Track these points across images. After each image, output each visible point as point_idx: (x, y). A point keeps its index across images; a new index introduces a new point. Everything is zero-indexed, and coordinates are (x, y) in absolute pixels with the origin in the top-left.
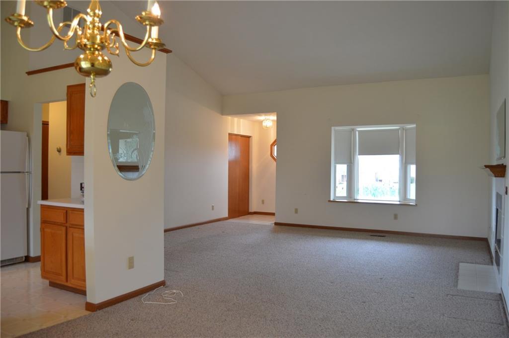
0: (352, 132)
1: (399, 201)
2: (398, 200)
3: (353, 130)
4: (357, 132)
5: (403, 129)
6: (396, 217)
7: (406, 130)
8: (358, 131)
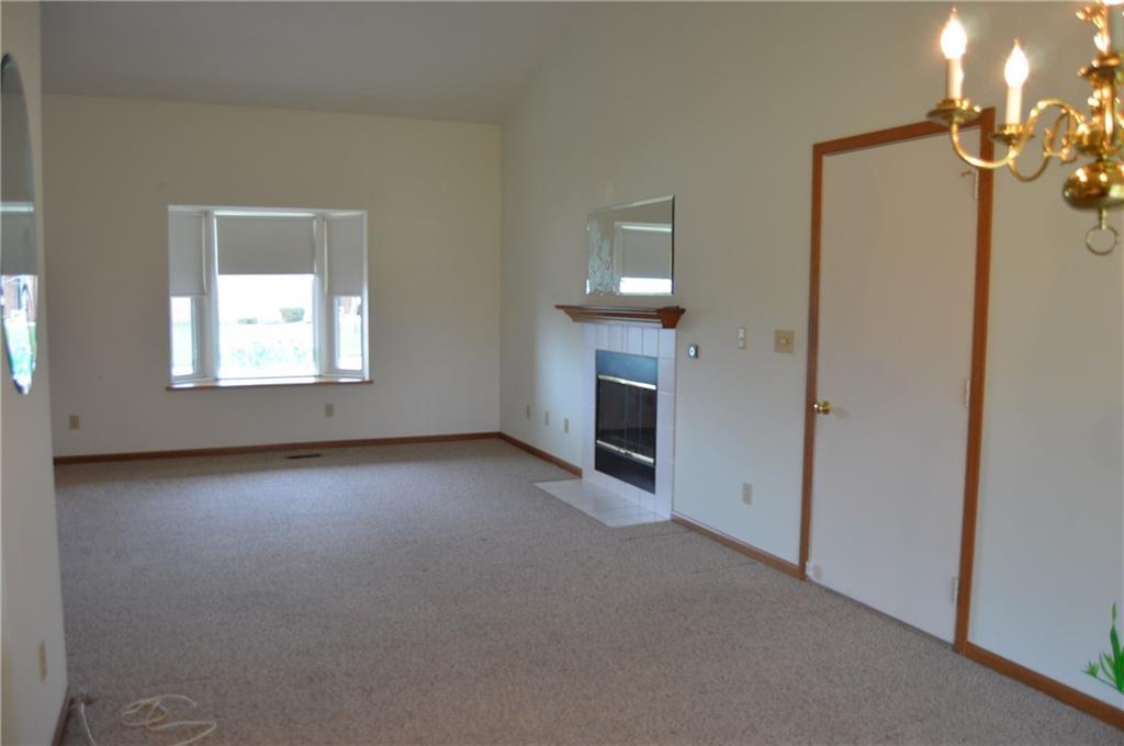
0: (204, 220)
1: (320, 376)
2: (317, 374)
3: (207, 214)
4: (215, 221)
5: (324, 219)
6: (329, 411)
7: (330, 221)
8: (217, 216)
